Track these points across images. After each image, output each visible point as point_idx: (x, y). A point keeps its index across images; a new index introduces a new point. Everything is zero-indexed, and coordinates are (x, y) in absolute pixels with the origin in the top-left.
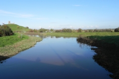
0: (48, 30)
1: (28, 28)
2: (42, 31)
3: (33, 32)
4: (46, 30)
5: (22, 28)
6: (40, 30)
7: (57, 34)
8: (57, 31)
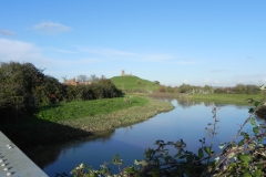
0: (198, 88)
1: (157, 83)
2: (184, 89)
3: (165, 92)
4: (195, 88)
5: (145, 83)
6: (181, 87)
7: (216, 97)
8: (219, 91)
